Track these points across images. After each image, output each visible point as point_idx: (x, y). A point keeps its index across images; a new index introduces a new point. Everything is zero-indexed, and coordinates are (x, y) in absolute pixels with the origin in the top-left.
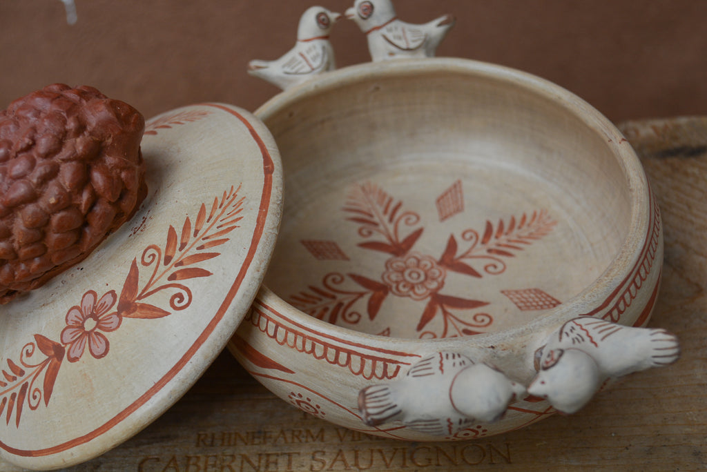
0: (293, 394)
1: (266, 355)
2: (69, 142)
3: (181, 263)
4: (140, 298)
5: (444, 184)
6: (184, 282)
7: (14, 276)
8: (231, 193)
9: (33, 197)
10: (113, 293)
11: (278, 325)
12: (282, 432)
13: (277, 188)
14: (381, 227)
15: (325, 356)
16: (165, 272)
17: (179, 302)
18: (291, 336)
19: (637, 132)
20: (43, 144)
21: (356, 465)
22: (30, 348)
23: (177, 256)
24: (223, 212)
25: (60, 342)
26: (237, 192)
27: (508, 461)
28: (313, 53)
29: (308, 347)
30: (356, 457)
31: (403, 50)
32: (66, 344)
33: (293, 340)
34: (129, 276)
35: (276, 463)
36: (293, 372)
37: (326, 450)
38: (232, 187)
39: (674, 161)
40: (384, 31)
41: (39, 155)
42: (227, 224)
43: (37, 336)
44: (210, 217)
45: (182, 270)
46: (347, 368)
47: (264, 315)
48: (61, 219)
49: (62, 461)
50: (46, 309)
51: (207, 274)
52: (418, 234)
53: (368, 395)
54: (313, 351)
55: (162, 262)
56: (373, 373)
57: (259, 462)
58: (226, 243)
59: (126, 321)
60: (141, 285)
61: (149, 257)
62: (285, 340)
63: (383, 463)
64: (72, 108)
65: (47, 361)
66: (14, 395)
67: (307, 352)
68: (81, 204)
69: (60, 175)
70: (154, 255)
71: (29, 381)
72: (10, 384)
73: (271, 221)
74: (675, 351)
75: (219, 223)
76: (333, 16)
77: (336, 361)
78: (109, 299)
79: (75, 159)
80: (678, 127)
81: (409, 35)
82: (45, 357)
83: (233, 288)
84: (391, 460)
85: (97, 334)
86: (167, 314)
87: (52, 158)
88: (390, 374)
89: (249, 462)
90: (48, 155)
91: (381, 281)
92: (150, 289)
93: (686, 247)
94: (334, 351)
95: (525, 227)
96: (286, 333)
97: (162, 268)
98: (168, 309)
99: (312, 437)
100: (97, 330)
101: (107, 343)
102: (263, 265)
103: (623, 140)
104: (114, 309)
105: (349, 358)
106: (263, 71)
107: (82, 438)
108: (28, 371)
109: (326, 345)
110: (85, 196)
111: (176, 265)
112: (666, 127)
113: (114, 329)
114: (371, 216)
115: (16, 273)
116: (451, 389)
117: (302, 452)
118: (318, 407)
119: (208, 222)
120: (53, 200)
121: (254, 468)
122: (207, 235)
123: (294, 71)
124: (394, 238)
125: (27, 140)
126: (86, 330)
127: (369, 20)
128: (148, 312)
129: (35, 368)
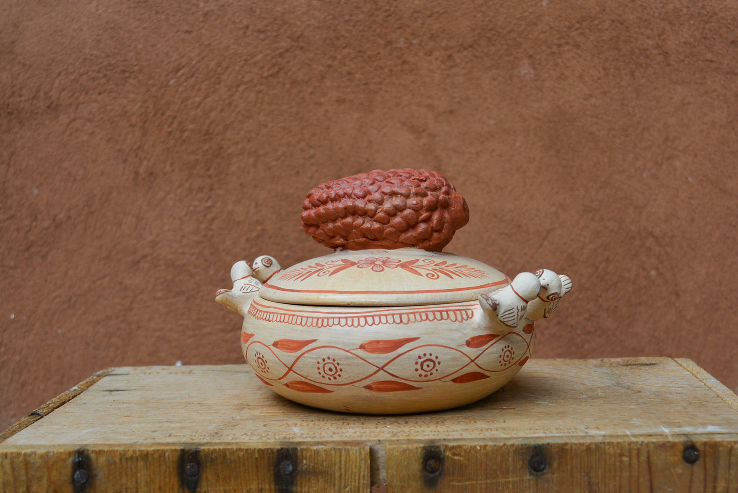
0: (419, 358)
15: (435, 318)
18: (412, 316)
29: (424, 317)
33: (414, 318)
36: (418, 338)
46: (449, 320)
54: (427, 318)
56: (463, 318)
62: (409, 320)
67: (424, 321)
77: (442, 318)
88: (470, 316)
94: (439, 313)
96: (408, 316)
105: (448, 315)
118: (437, 357)
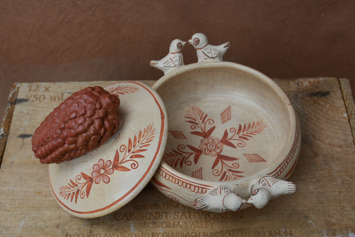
0: (170, 195)
1: (162, 183)
2: (97, 112)
3: (134, 153)
4: (120, 164)
5: (224, 107)
6: (135, 159)
7: (76, 154)
8: (150, 127)
9: (85, 131)
10: (110, 161)
11: (166, 174)
12: (164, 205)
13: (166, 125)
14: (199, 125)
15: (182, 185)
16: (129, 155)
17: (134, 166)
18: (171, 178)
19: (302, 84)
20: (88, 114)
21: (190, 217)
22: (80, 177)
23: (132, 150)
24: (148, 134)
25: (91, 176)
26: (152, 126)
27: (242, 217)
28: (175, 59)
29: (177, 182)
30: (190, 215)
31: (211, 58)
32: (94, 177)
33: (172, 179)
34: (116, 156)
35: (162, 216)
36: (171, 189)
37: (179, 212)
38: (150, 124)
39: (315, 98)
40: (203, 50)
41: (87, 117)
42: (149, 139)
43: (82, 173)
44: (143, 136)
45: (134, 155)
46: (189, 190)
47: (162, 170)
48: (94, 138)
49: (93, 216)
50: (84, 164)
51: (143, 157)
52: (214, 128)
53: (197, 201)
54: (178, 183)
55: (127, 151)
56: (198, 192)
57: (156, 215)
58: (150, 146)
59: (116, 171)
60: (120, 160)
61: (122, 149)
62: (169, 179)
63: (199, 217)
64: (97, 99)
65: (86, 183)
66: (74, 193)
67: (176, 183)
68: (101, 133)
69: (94, 123)
70: (124, 149)
71: (80, 189)
72: (72, 189)
73: (164, 138)
74: (295, 189)
75: (146, 138)
76: (184, 43)
77: (186, 187)
78: (109, 163)
79: (99, 118)
80: (319, 82)
81: (213, 52)
82: (86, 181)
83: (152, 162)
84: (202, 215)
85: (105, 175)
86: (130, 170)
87: (91, 118)
88: (204, 192)
89: (153, 215)
90: (90, 117)
91: (199, 149)
92: (124, 161)
93: (314, 137)
94: (185, 184)
95: (254, 128)
96: (169, 177)
97: (127, 154)
98: (130, 168)
99: (174, 207)
100: (105, 174)
101: (109, 179)
102: (162, 154)
103: (290, 104)
104: (111, 167)
105: (190, 187)
106: (156, 66)
107: (101, 209)
108: (79, 185)
109: (183, 182)
110: (103, 130)
111: (133, 153)
112: (314, 82)
113: (111, 174)
114: (195, 120)
115: (77, 153)
116: (223, 200)
117: (171, 212)
118: (179, 200)
119: (143, 137)
120: (92, 132)
121: (154, 217)
122: (142, 143)
123: (168, 66)
124: (204, 130)
125: (83, 112)
126: (101, 173)
127: (198, 45)
128: (123, 169)
129: (82, 185)
